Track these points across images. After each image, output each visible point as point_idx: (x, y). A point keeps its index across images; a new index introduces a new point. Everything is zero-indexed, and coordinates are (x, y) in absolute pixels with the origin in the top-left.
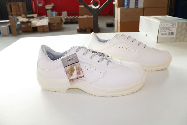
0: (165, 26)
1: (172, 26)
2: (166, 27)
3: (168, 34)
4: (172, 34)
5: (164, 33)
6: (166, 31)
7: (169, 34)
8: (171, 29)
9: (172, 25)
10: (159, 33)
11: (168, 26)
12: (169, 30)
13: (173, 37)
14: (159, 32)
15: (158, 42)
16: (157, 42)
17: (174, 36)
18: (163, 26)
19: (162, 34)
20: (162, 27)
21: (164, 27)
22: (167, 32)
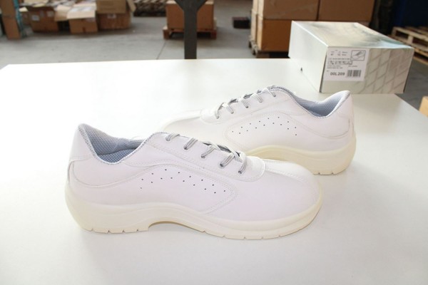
0: (339, 55)
1: (356, 57)
2: (344, 57)
3: (346, 74)
4: (356, 73)
5: (337, 71)
6: (342, 66)
7: (350, 73)
8: (355, 63)
9: (358, 54)
10: (325, 71)
11: (348, 56)
12: (350, 64)
13: (358, 82)
14: (326, 69)
15: (322, 91)
16: (320, 91)
17: (361, 78)
18: (335, 56)
19: (332, 74)
20: (332, 57)
21: (339, 57)
22: (345, 69)
